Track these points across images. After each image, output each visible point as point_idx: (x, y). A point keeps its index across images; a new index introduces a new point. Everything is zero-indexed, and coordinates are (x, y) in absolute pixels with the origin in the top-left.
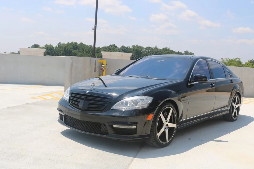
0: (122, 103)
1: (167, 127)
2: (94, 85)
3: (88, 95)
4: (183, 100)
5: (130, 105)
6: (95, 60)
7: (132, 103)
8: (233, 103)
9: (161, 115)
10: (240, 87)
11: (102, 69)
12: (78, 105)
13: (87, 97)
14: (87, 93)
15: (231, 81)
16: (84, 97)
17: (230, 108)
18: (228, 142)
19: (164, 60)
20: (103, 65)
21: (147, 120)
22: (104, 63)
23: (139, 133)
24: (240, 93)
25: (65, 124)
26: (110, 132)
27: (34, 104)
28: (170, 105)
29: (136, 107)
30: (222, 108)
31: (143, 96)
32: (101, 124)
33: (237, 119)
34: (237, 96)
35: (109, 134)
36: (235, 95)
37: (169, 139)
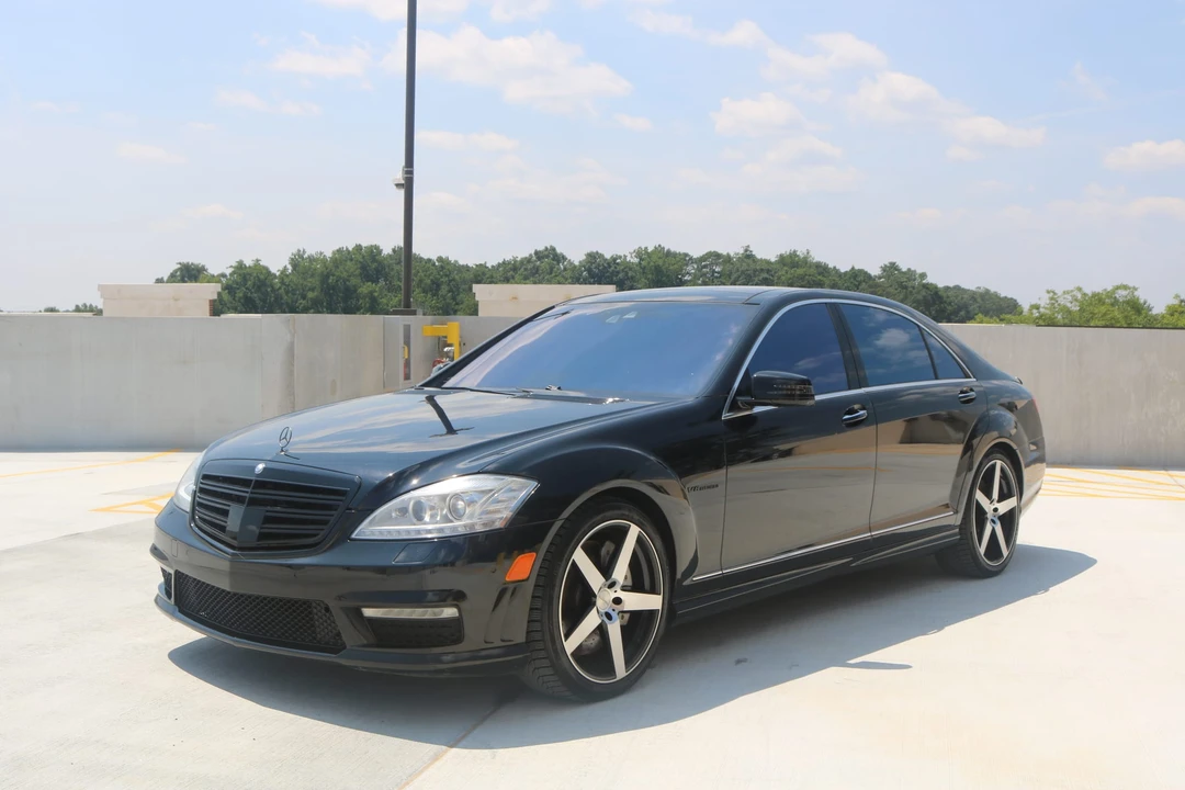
0: (403, 511)
1: (618, 608)
2: (288, 437)
3: (260, 484)
4: (694, 488)
5: (432, 516)
7: (442, 509)
8: (980, 496)
9: (580, 558)
12: (224, 529)
13: (256, 491)
14: (258, 475)
15: (962, 392)
17: (960, 515)
19: (631, 316)
20: (446, 349)
21: (507, 579)
22: (453, 338)
23: (473, 639)
24: (1015, 447)
25: (180, 612)
26: (351, 637)
28: (626, 513)
29: (458, 526)
31: (492, 477)
32: (314, 605)
33: (1003, 566)
34: (999, 464)
35: (345, 648)
36: (988, 456)
37: (628, 661)
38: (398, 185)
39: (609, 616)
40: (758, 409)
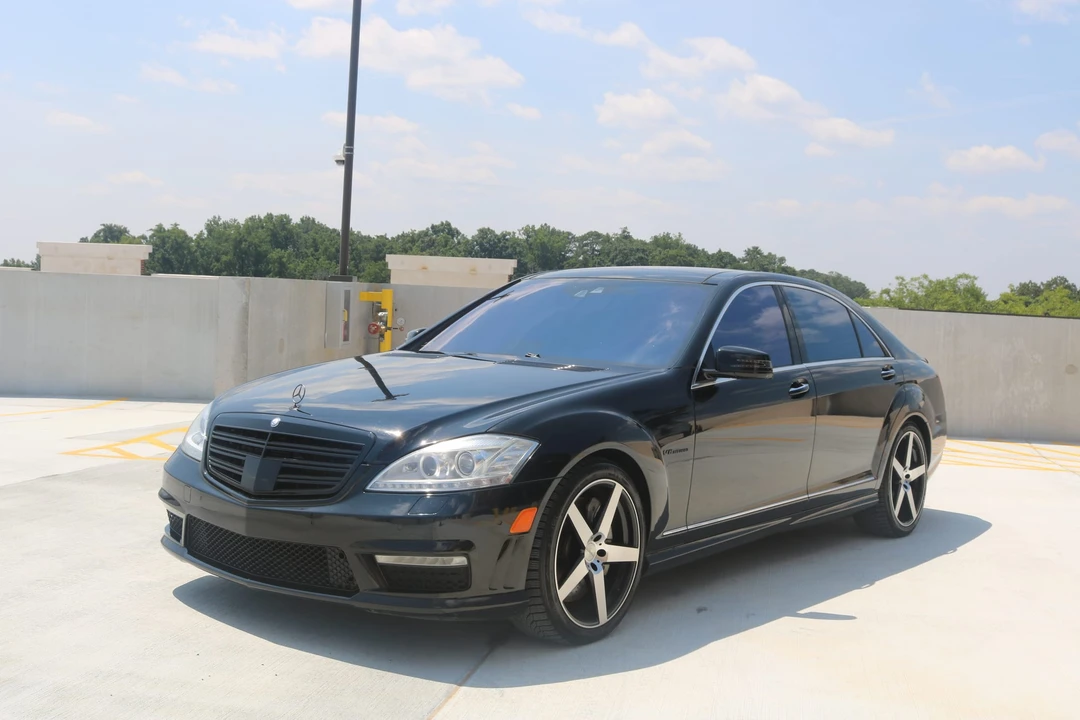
0: (413, 466)
1: (602, 559)
2: (302, 394)
3: (275, 436)
4: (669, 452)
5: (443, 471)
6: (347, 293)
7: (451, 466)
8: (896, 463)
9: (574, 512)
10: (926, 397)
11: (379, 327)
12: (238, 478)
13: (272, 443)
14: (274, 428)
15: (884, 370)
16: (263, 444)
17: (880, 480)
18: (855, 618)
19: (599, 291)
20: (380, 314)
21: (512, 532)
22: (387, 304)
23: (480, 586)
24: (926, 420)
25: (189, 553)
26: (365, 581)
27: (79, 477)
28: (613, 473)
29: (467, 482)
30: (843, 482)
31: (497, 437)
32: (329, 550)
33: (913, 526)
34: (912, 434)
35: (358, 591)
36: (904, 427)
37: (610, 608)
38: (338, 161)
39: (594, 567)
40: (720, 381)
